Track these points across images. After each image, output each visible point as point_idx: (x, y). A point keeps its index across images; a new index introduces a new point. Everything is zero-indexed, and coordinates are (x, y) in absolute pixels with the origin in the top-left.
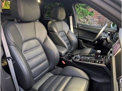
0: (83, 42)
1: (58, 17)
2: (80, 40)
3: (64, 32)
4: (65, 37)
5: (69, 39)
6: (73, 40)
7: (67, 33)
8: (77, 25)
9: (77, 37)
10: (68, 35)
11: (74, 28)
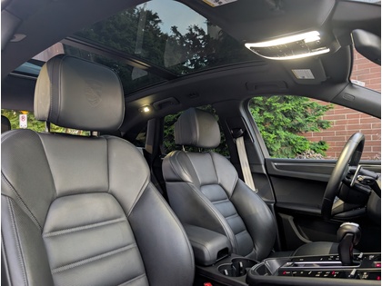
0: (294, 221)
1: (195, 137)
2: (283, 216)
3: (221, 185)
4: (225, 204)
5: (240, 210)
6: (254, 212)
7: (230, 190)
8: (262, 162)
9: (270, 207)
10: (235, 196)
11: (255, 175)
